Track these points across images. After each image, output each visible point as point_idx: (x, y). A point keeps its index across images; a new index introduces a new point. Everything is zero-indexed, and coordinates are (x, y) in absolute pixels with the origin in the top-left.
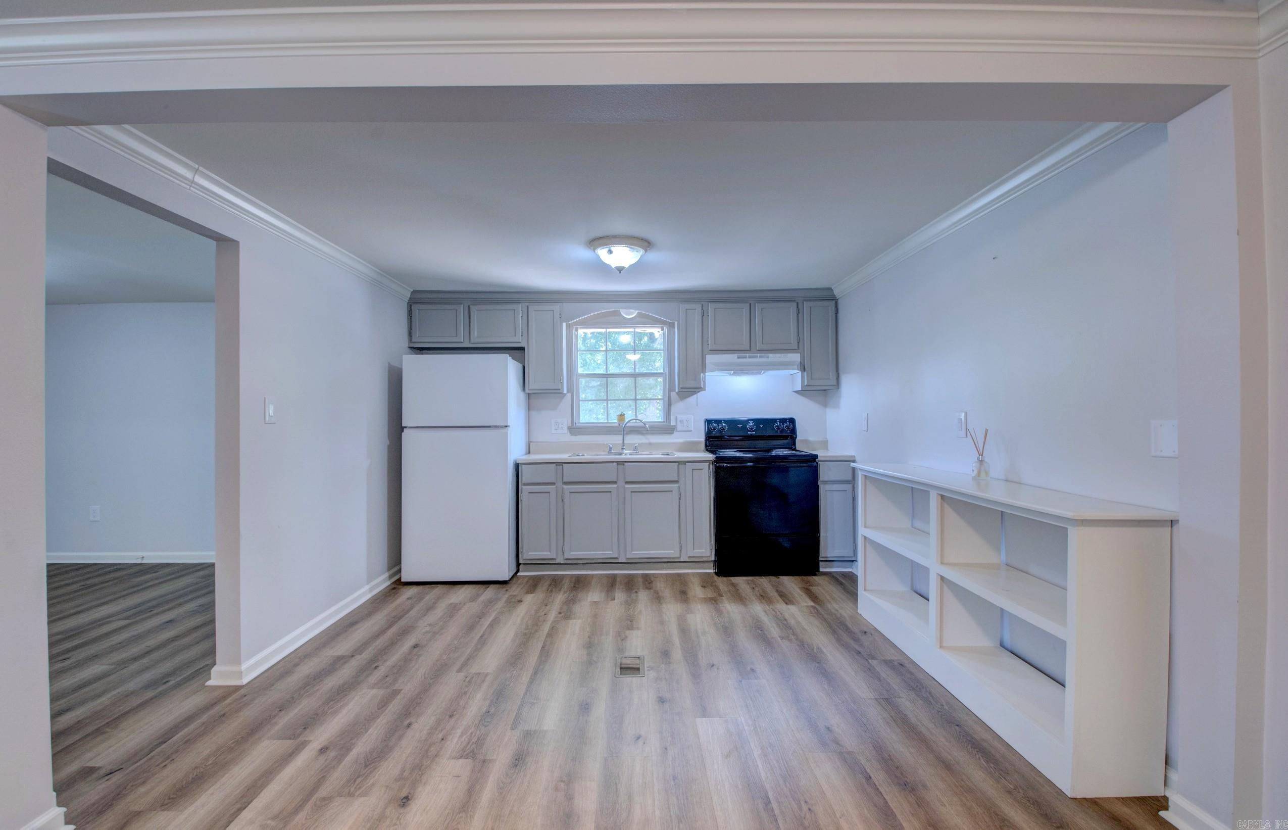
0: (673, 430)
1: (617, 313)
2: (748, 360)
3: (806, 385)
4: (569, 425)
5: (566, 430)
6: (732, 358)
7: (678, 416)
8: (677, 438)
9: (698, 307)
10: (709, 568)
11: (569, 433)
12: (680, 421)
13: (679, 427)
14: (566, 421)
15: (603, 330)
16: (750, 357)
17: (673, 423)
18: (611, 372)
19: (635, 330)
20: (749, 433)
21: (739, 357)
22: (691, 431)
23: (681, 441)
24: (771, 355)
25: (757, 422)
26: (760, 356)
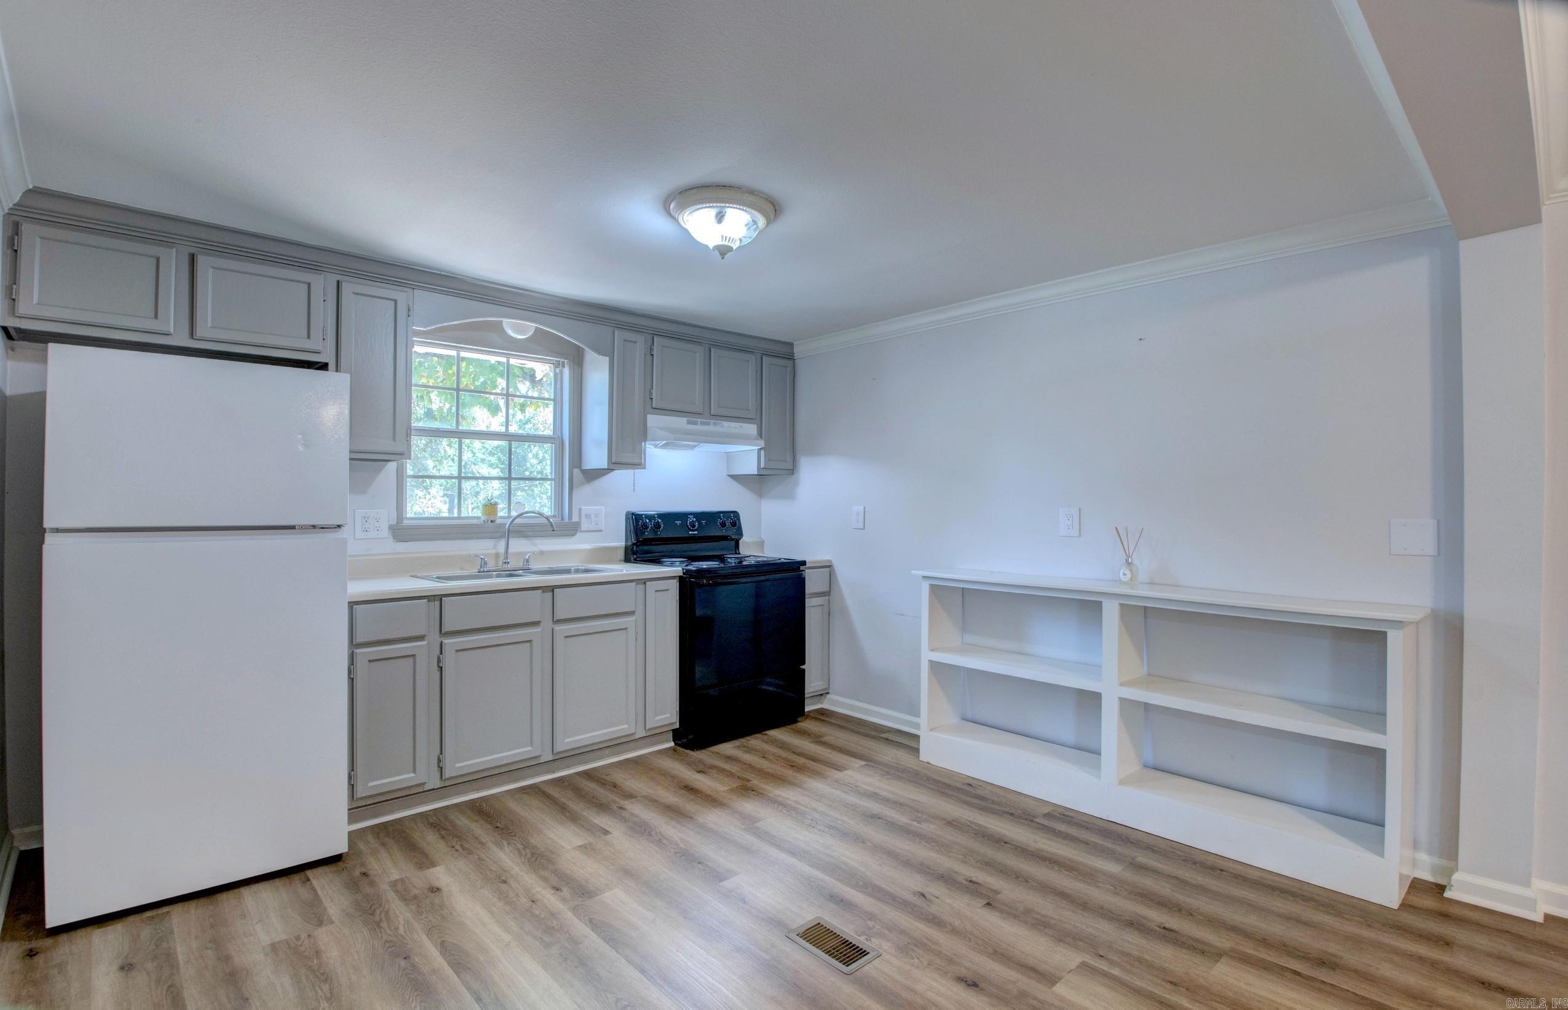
0: (577, 530)
1: (498, 328)
2: (699, 428)
3: (763, 468)
4: (392, 523)
5: (385, 533)
6: (681, 422)
7: (583, 507)
8: (581, 544)
9: (640, 339)
10: (668, 741)
11: (391, 537)
12: (586, 516)
13: (585, 526)
14: (386, 516)
15: (453, 353)
16: (702, 423)
17: (575, 519)
18: (464, 428)
19: (508, 361)
20: (690, 533)
21: (689, 423)
22: (601, 531)
23: (588, 546)
24: (726, 424)
25: (700, 516)
26: (714, 424)
